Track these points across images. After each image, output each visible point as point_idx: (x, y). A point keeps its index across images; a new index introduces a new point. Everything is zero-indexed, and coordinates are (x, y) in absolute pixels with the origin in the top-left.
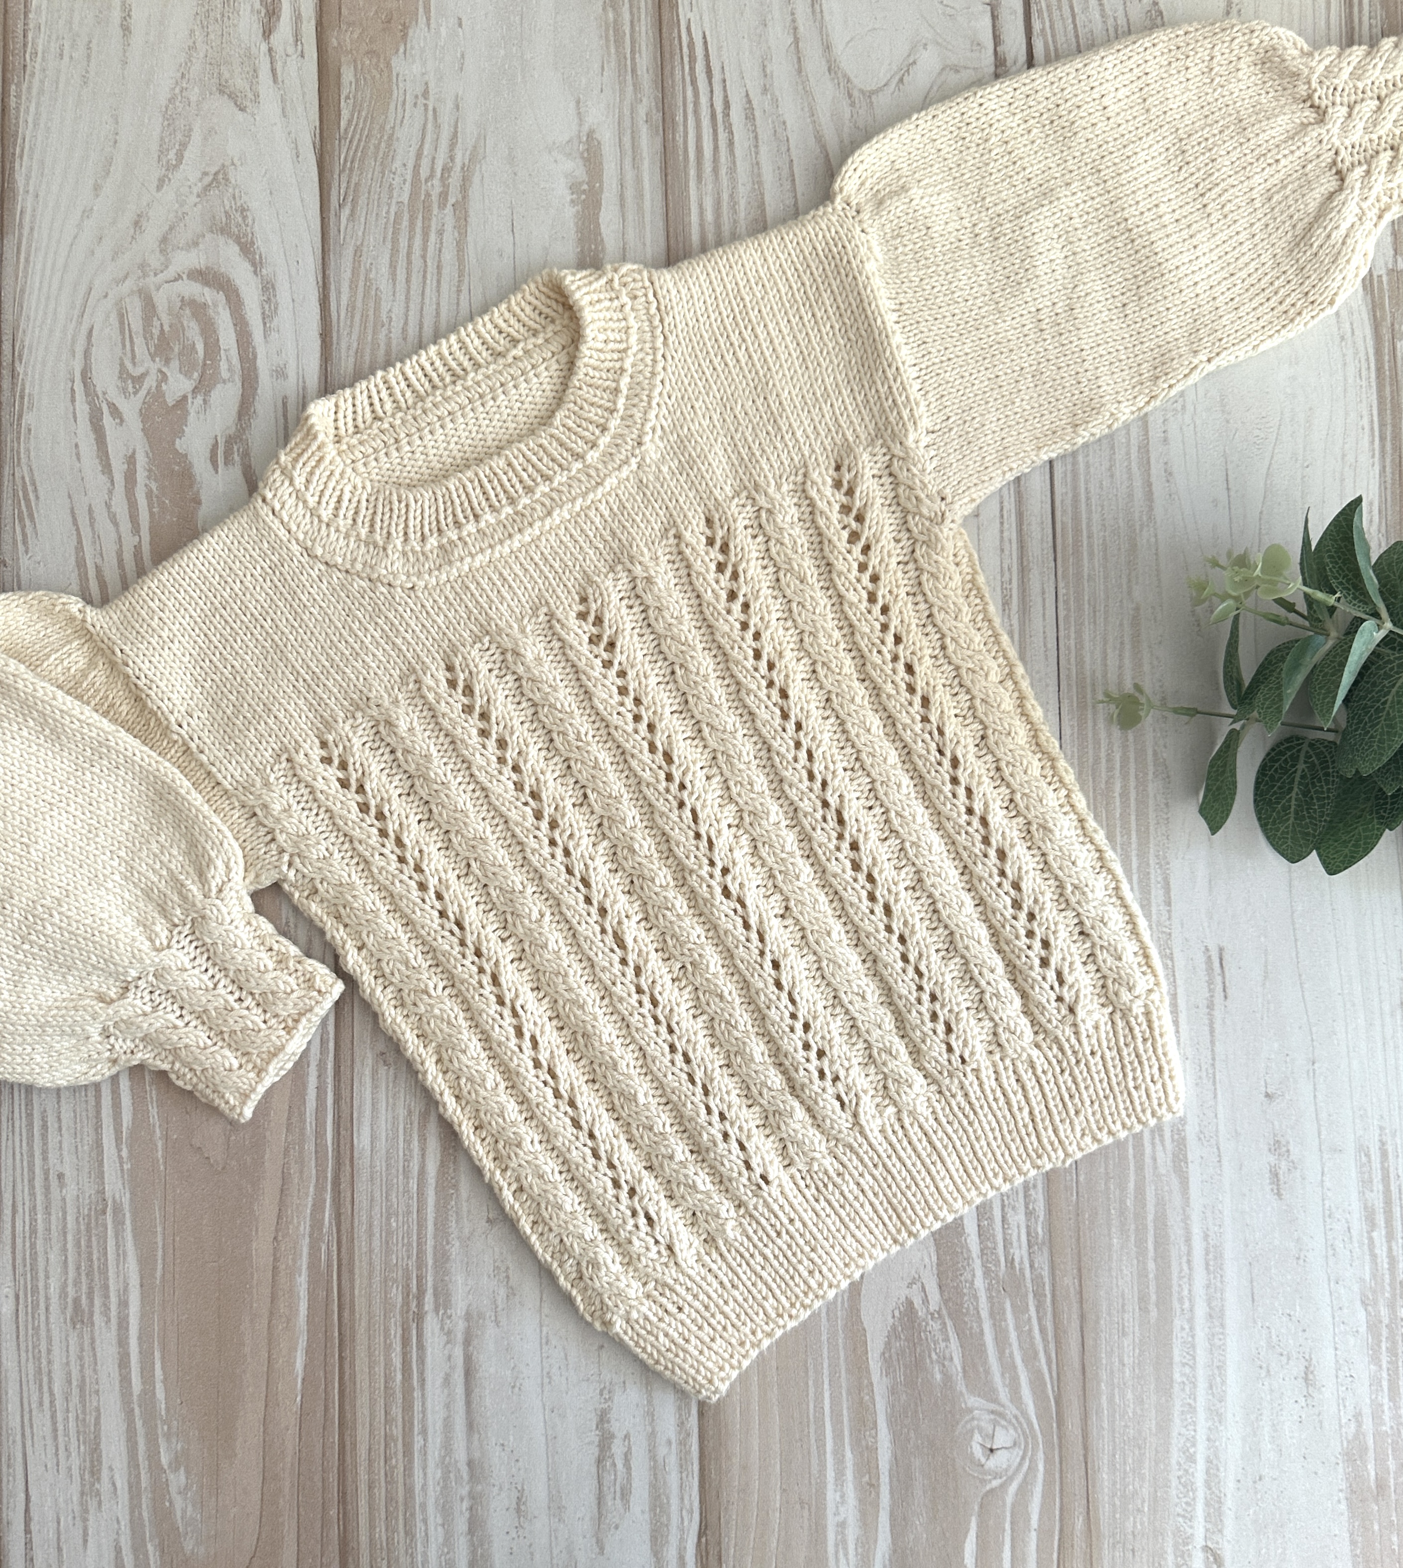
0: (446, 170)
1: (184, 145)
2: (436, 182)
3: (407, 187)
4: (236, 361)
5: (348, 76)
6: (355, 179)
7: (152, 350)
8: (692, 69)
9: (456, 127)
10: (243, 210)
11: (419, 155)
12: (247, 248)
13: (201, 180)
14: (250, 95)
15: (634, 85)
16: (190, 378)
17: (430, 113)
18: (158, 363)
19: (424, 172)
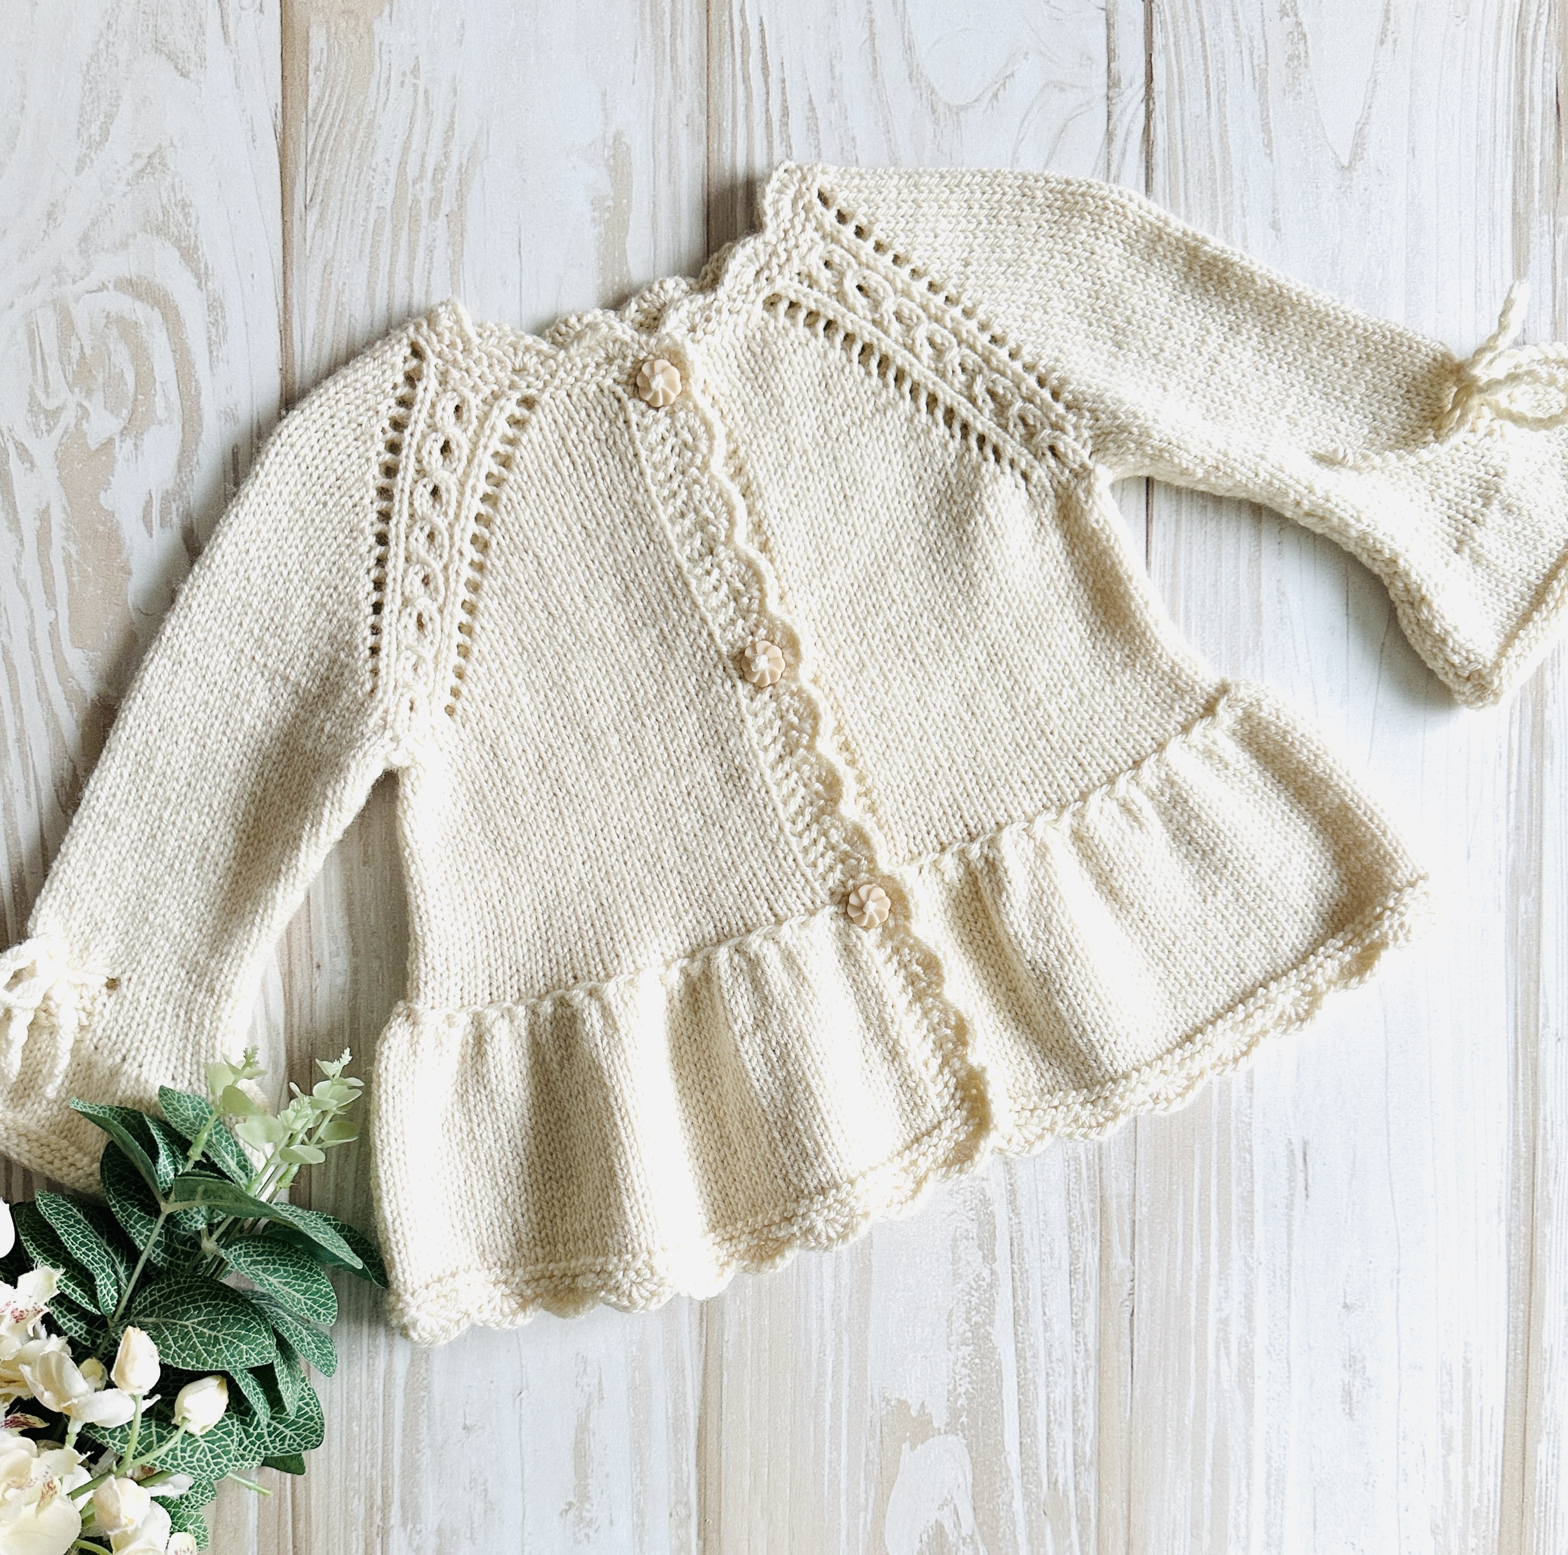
0: (439, 170)
1: (110, 117)
2: (426, 184)
3: (390, 189)
4: (174, 397)
5: (318, 41)
6: (325, 174)
7: (70, 378)
8: (745, 62)
9: (453, 116)
10: (184, 206)
11: (406, 150)
12: (189, 255)
13: (132, 163)
14: (195, 58)
15: (674, 78)
16: (117, 416)
17: (421, 96)
18: (78, 395)
19: (412, 171)
